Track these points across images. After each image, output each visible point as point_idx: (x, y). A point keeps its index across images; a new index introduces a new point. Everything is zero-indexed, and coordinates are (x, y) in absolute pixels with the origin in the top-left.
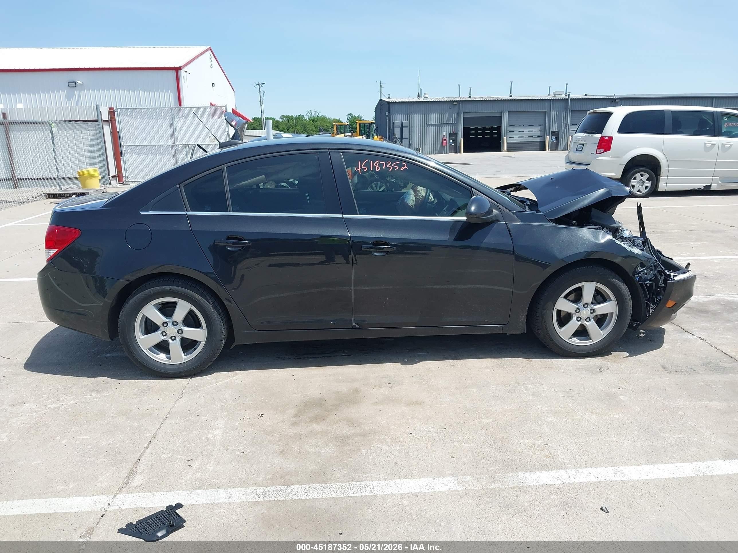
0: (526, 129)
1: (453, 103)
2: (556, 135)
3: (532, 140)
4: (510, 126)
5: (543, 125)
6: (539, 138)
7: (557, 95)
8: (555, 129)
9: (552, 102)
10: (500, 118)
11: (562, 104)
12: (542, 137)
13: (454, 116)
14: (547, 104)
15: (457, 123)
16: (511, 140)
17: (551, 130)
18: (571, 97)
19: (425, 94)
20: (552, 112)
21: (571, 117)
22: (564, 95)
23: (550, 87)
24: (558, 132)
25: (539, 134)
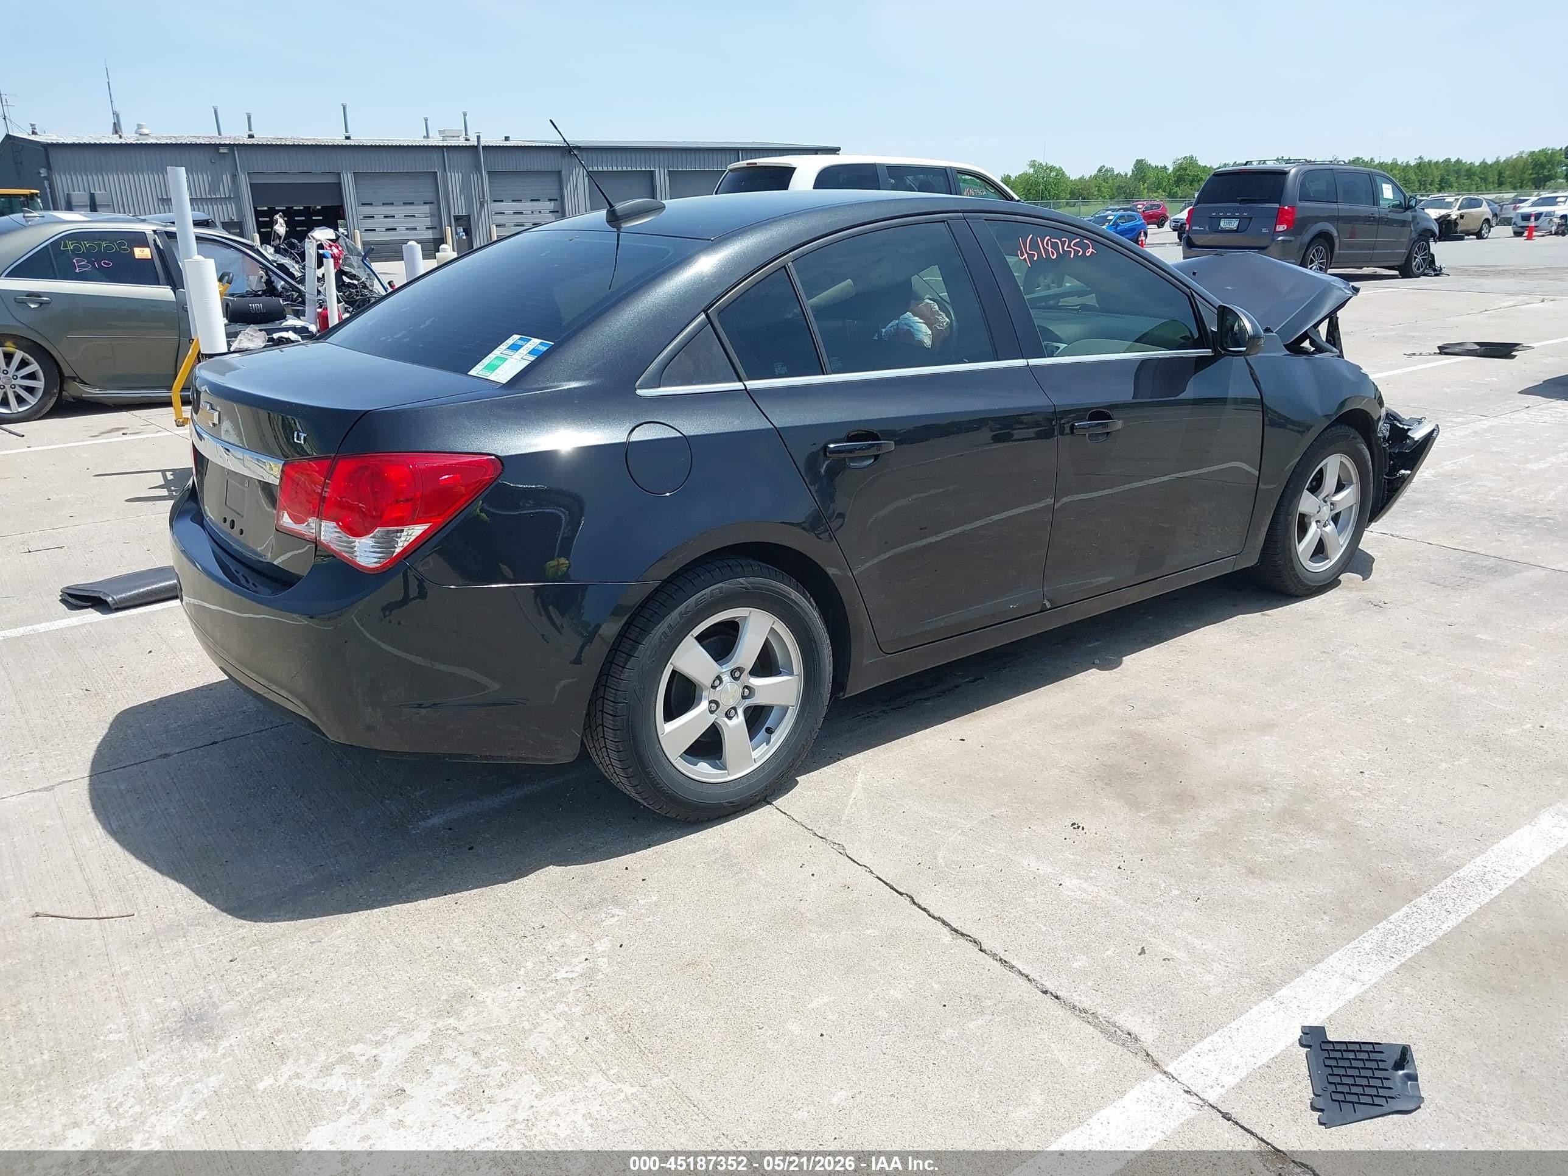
0: (399, 211)
1: (218, 150)
2: (465, 222)
3: (394, 236)
4: (363, 204)
5: (434, 202)
6: (430, 231)
7: (448, 138)
8: (464, 211)
9: (445, 153)
10: (338, 186)
11: (467, 158)
12: (435, 228)
13: (227, 179)
14: (435, 156)
15: (237, 198)
16: (371, 237)
17: (452, 214)
18: (483, 143)
19: (138, 125)
20: (449, 174)
21: (490, 186)
22: (462, 139)
23: (426, 120)
24: (468, 217)
25: (428, 222)
